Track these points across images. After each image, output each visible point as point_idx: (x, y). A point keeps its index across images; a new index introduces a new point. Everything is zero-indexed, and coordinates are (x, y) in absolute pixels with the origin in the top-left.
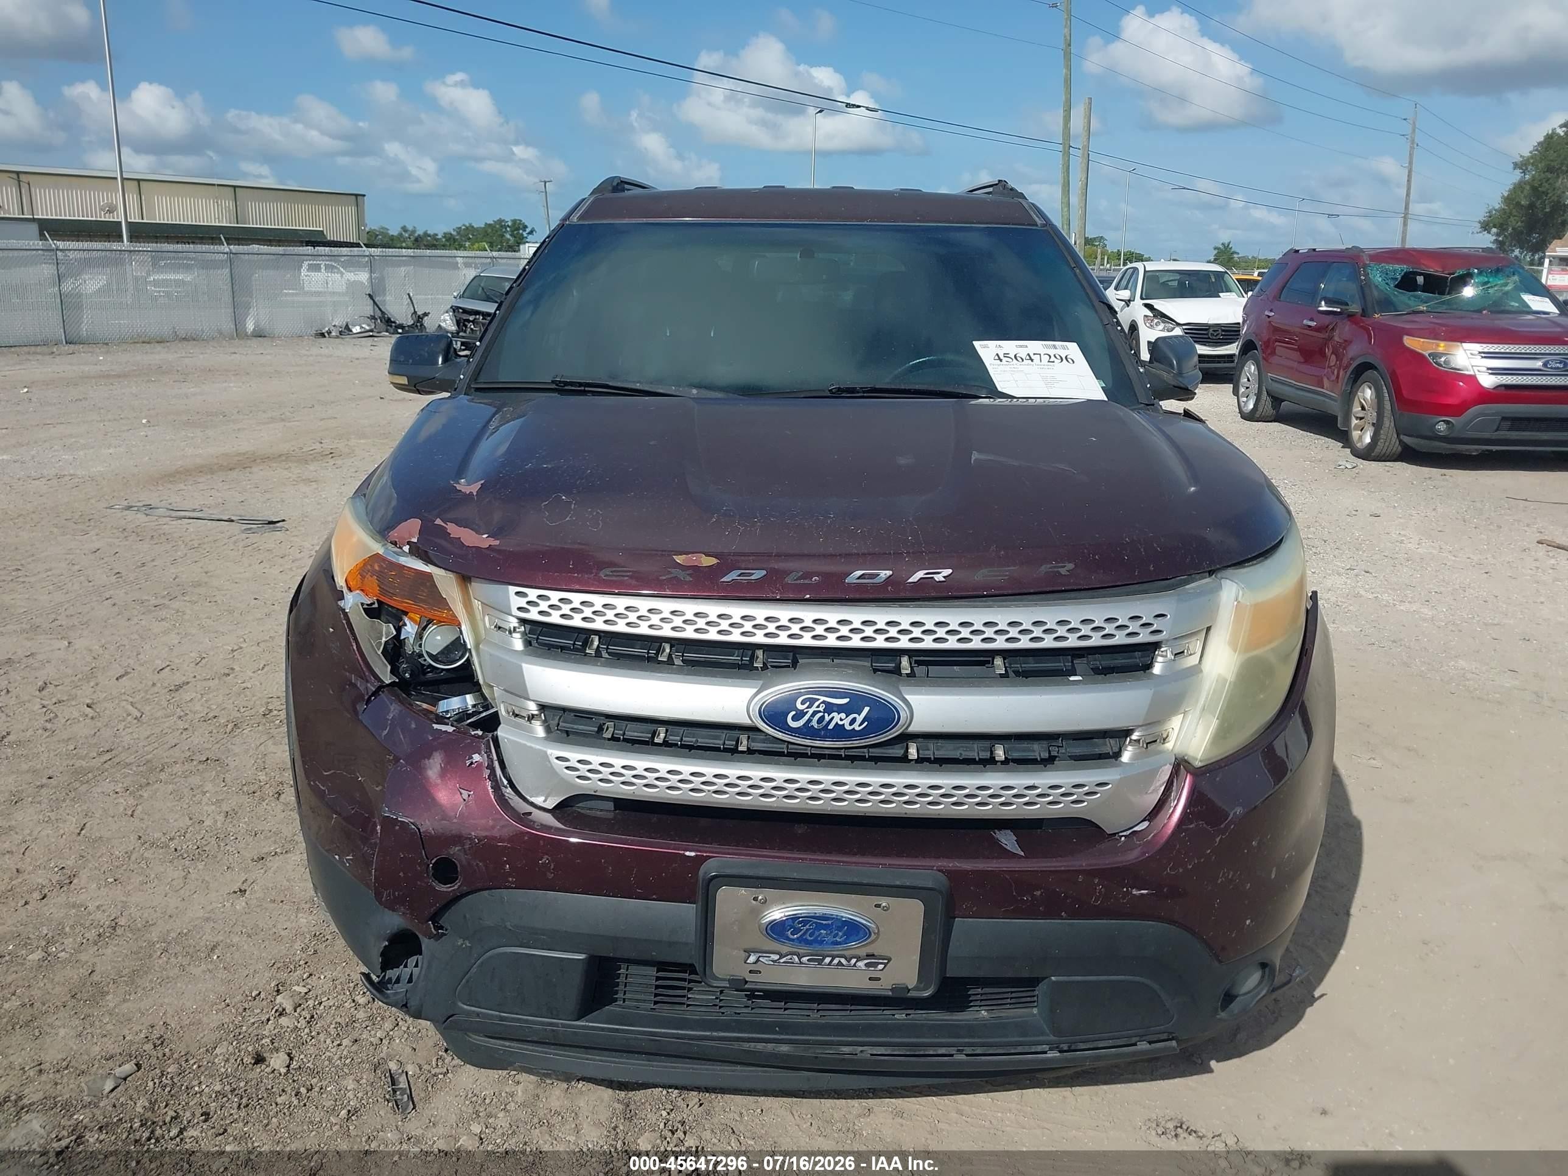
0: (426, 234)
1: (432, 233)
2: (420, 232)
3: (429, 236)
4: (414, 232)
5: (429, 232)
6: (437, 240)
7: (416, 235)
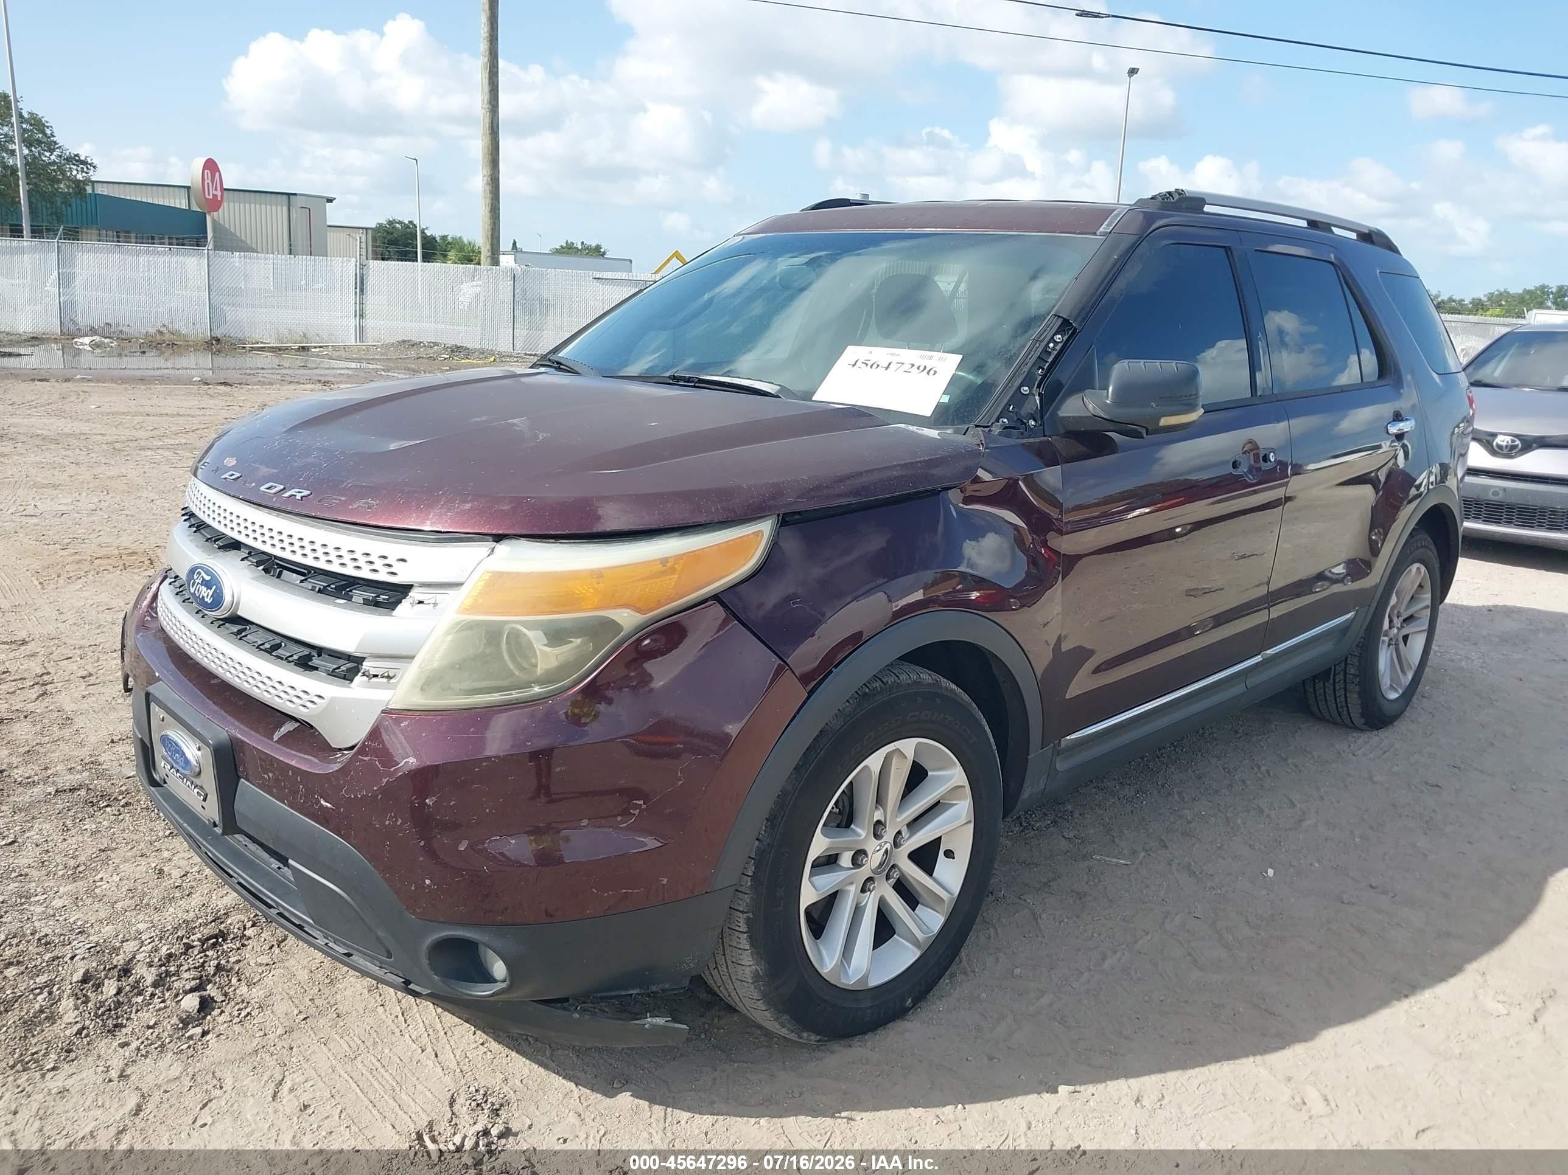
0: (1451, 300)
1: (1458, 299)
2: (1444, 297)
3: (1454, 301)
4: (1437, 297)
5: (1454, 298)
6: (1461, 305)
7: (1440, 299)
